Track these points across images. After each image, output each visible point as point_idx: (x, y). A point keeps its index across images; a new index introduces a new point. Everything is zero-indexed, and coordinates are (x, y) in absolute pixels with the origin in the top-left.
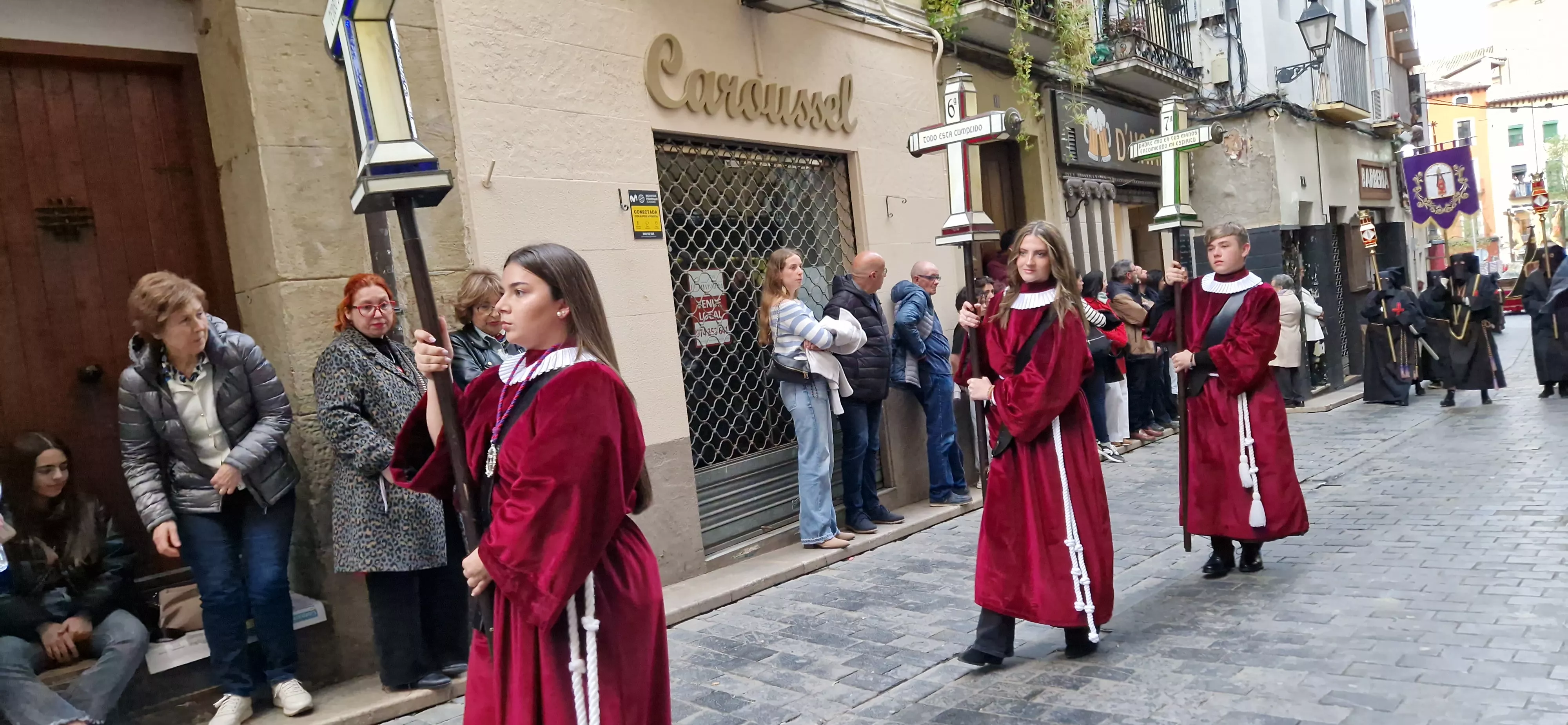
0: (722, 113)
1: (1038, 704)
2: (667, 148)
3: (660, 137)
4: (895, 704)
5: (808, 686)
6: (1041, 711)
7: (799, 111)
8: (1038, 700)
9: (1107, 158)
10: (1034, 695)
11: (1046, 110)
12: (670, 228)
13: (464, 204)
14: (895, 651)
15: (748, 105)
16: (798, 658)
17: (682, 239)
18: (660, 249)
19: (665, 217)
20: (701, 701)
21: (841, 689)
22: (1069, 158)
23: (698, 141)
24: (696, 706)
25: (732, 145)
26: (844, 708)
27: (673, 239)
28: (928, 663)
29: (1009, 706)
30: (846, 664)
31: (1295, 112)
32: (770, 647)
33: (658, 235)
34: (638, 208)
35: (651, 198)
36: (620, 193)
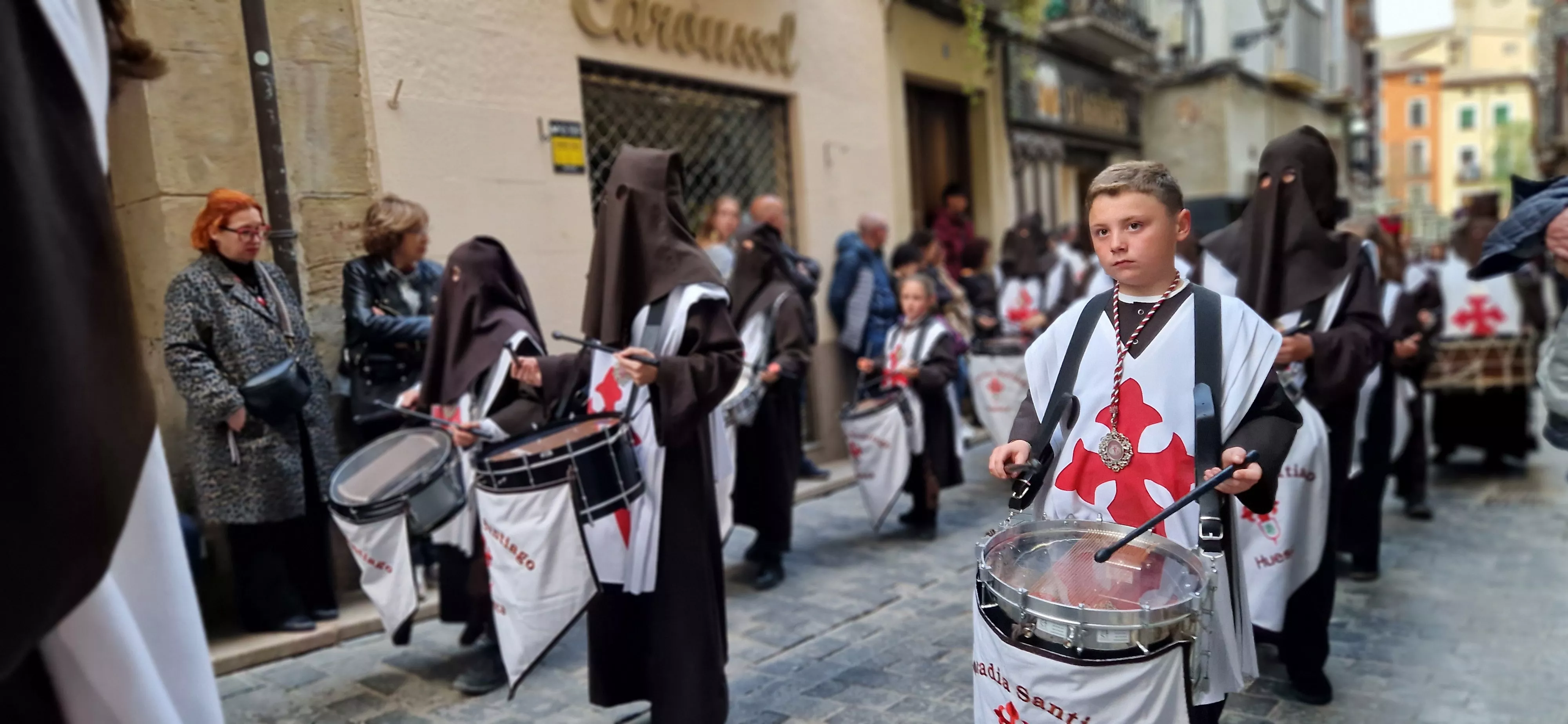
0: (653, 44)
1: (943, 665)
2: (594, 78)
3: (587, 66)
4: (800, 661)
6: (945, 672)
7: (738, 49)
8: (944, 660)
9: (1056, 118)
10: (940, 655)
11: (997, 64)
12: (594, 164)
13: (367, 123)
15: (683, 38)
18: (582, 185)
19: (589, 151)
22: (1016, 114)
23: (627, 73)
25: (665, 79)
27: (596, 175)
28: (837, 620)
29: (913, 666)
31: (1249, 80)
33: (580, 170)
34: (558, 140)
35: (574, 130)
36: (540, 122)
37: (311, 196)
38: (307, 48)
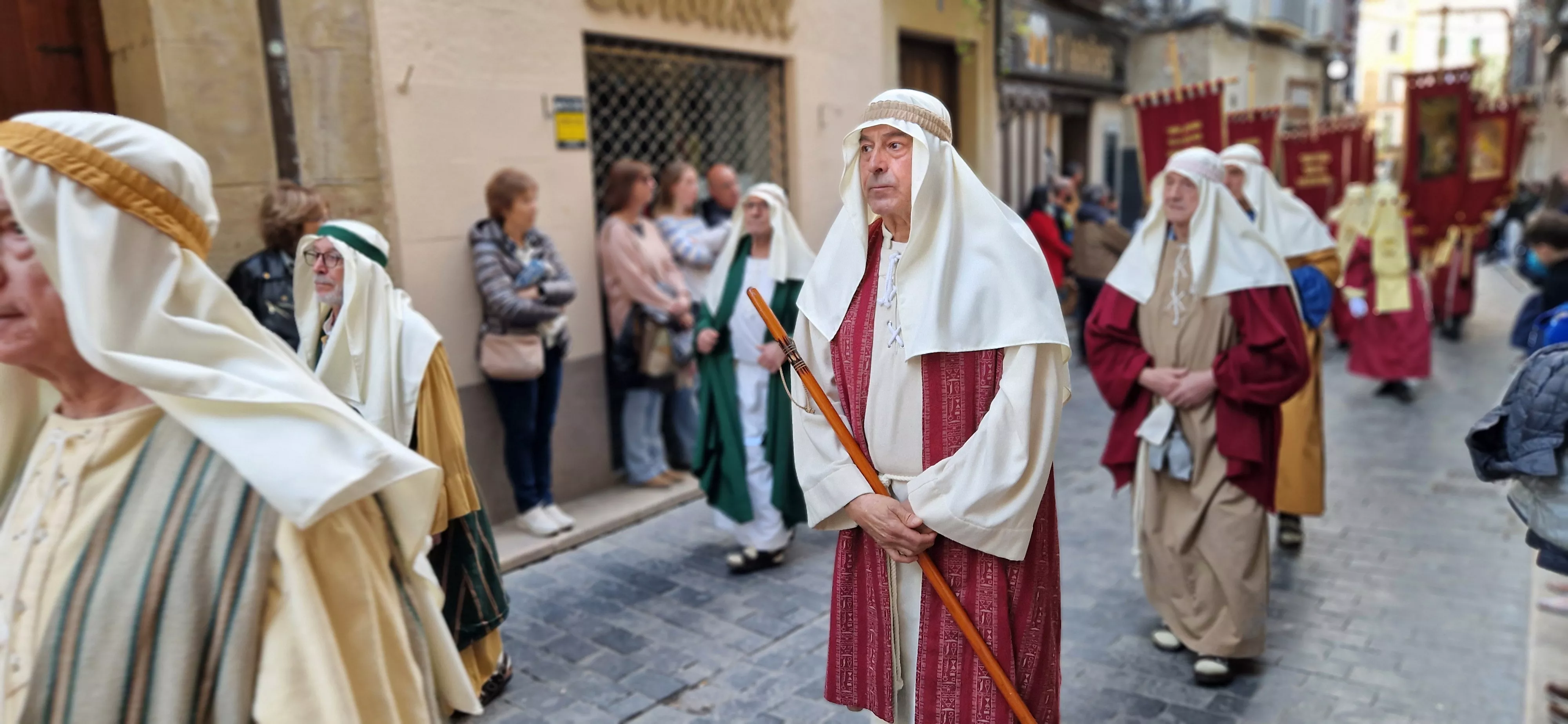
0: (656, 14)
2: (598, 49)
3: (591, 39)
4: (790, 654)
5: (707, 628)
7: (738, 16)
9: (1045, 67)
11: (990, 16)
12: (596, 135)
13: (378, 109)
14: (794, 591)
15: (685, 6)
16: (699, 593)
17: (607, 147)
18: (584, 159)
19: (591, 125)
20: (601, 640)
21: (738, 633)
22: (1006, 67)
23: (630, 43)
24: (597, 646)
25: (665, 47)
26: (740, 655)
27: (599, 146)
30: (746, 604)
31: (1235, 29)
32: (673, 578)
33: (582, 145)
34: (562, 117)
35: (577, 105)
36: (544, 100)
37: (325, 183)
38: (320, 35)
